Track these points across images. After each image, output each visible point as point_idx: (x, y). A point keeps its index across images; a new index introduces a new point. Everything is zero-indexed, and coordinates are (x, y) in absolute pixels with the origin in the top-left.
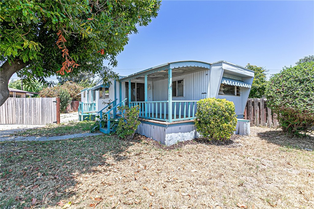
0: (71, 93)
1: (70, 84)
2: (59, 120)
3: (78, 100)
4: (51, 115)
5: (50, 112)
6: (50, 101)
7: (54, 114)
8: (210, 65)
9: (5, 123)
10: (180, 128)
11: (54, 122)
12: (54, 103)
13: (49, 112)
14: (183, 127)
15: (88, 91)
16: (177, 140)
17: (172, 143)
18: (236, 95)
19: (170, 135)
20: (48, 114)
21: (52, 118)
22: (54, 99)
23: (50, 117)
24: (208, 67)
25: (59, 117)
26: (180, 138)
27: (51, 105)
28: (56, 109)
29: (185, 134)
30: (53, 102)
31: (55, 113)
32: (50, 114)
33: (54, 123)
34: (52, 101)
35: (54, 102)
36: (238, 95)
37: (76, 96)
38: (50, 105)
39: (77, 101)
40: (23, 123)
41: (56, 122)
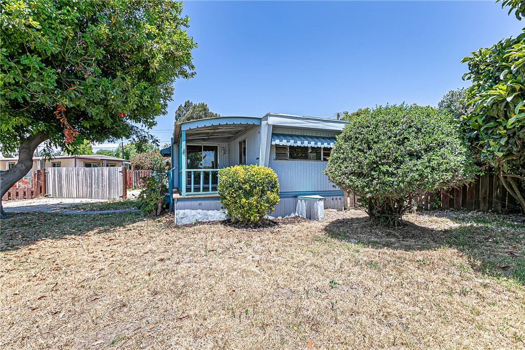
2: (126, 194)
5: (117, 185)
6: (116, 172)
7: (120, 186)
8: (260, 119)
9: (75, 197)
10: (200, 204)
11: (120, 197)
14: (204, 203)
16: (195, 219)
17: (185, 221)
18: (322, 159)
19: (182, 211)
20: (115, 187)
21: (118, 191)
22: (120, 169)
24: (256, 123)
25: (125, 191)
26: (199, 216)
28: (122, 181)
29: (210, 212)
30: (120, 172)
36: (325, 160)
38: (117, 176)
40: (91, 198)
41: (122, 197)
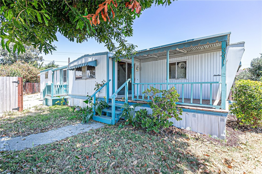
0: (24, 74)
1: (22, 64)
2: (22, 106)
3: (31, 82)
4: (10, 100)
5: (8, 96)
6: (8, 82)
7: (14, 98)
11: (13, 109)
12: (15, 84)
13: (6, 95)
15: (54, 71)
20: (5, 98)
21: (10, 103)
22: (15, 79)
23: (8, 103)
25: (22, 103)
27: (10, 87)
28: (17, 92)
30: (13, 82)
31: (16, 97)
32: (8, 99)
33: (15, 111)
34: (11, 81)
35: (15, 82)
37: (29, 77)
38: (8, 86)
39: (29, 83)
41: (18, 109)
